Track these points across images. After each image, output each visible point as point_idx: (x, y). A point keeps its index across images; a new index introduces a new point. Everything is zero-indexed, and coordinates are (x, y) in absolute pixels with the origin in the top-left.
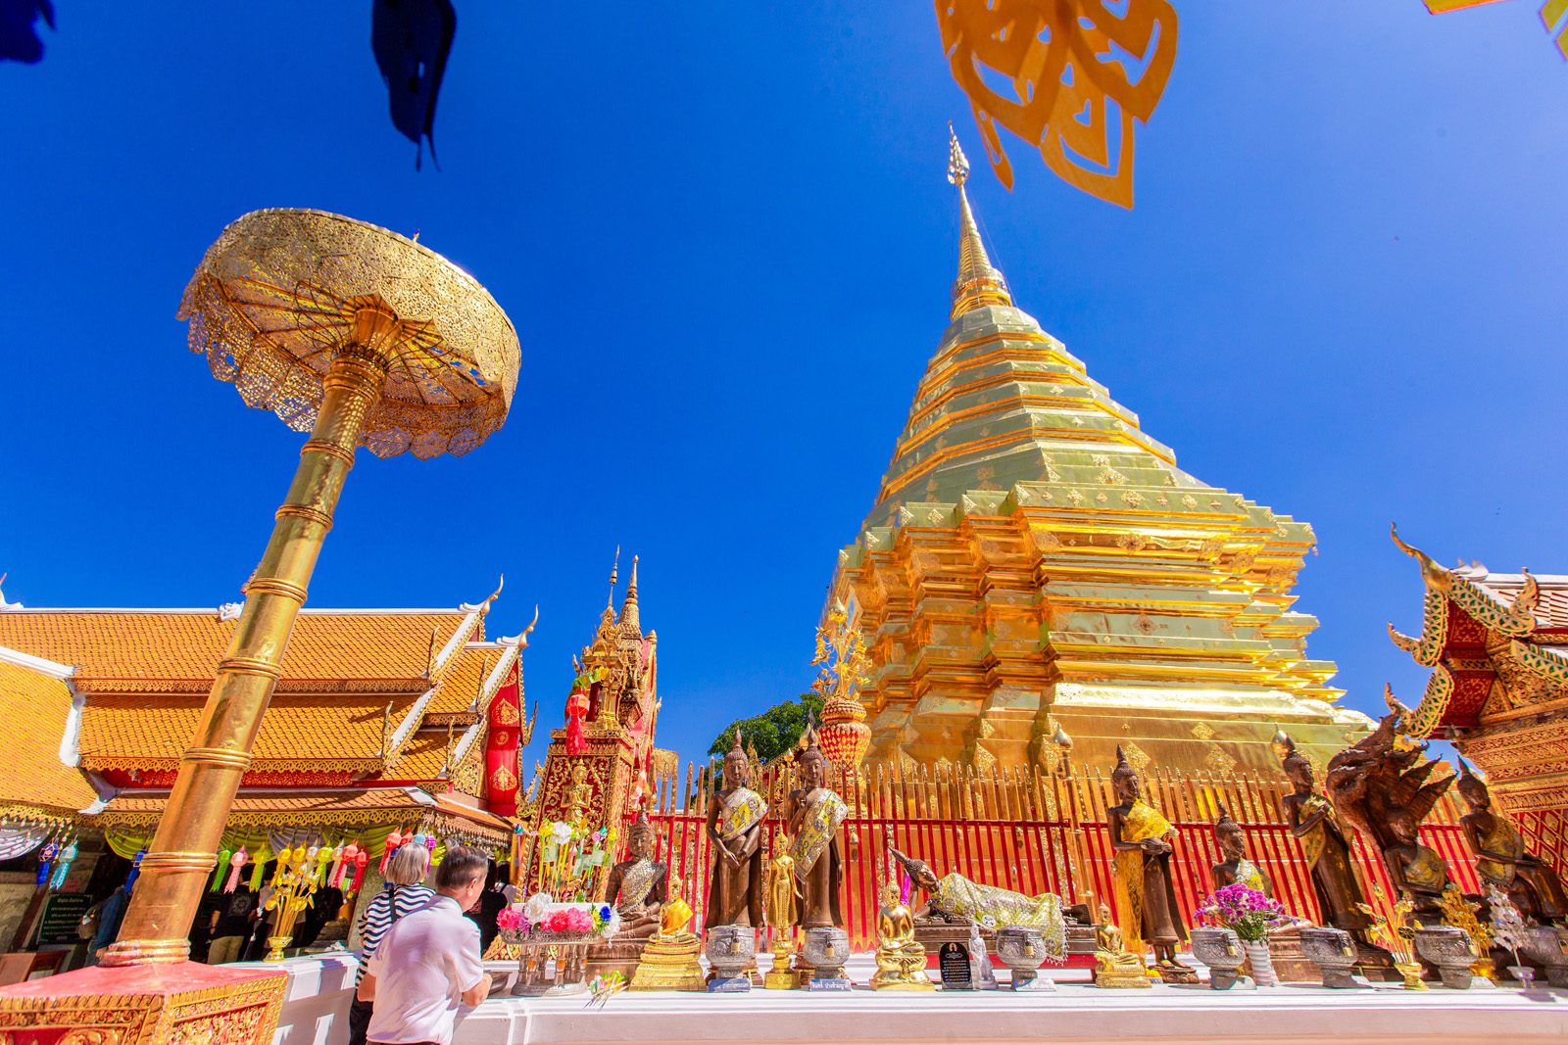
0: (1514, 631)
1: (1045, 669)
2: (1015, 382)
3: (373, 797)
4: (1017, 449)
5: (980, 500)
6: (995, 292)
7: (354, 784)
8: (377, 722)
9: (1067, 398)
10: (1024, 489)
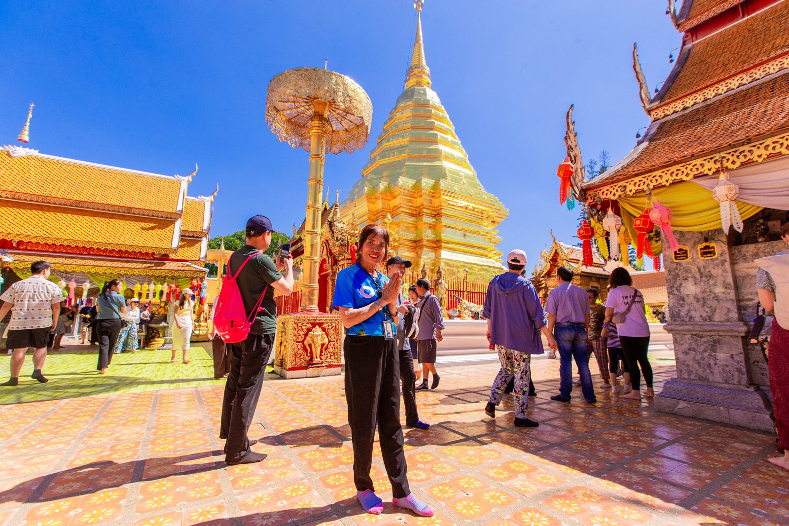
0: (566, 258)
1: (437, 245)
2: (436, 132)
3: (169, 265)
4: (437, 163)
5: (427, 183)
6: (426, 79)
7: (155, 259)
8: (159, 231)
9: (452, 145)
10: (442, 183)
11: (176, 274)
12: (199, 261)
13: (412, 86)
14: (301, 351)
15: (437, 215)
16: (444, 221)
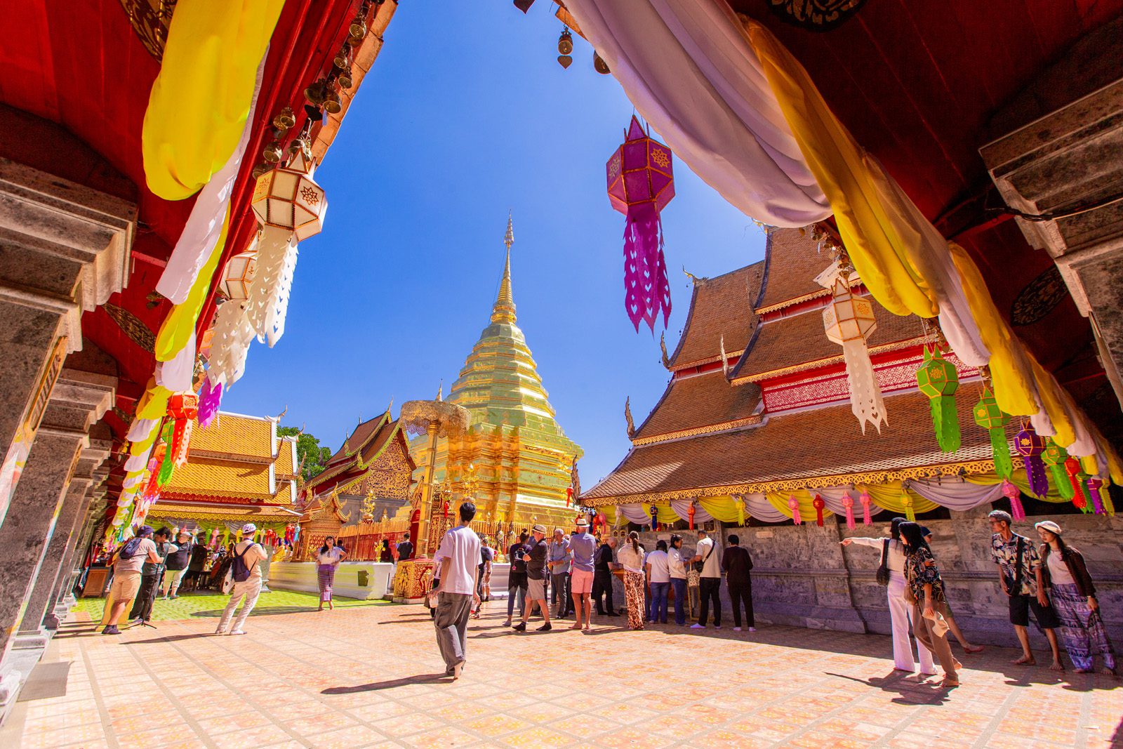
1: (513, 488)
2: (518, 374)
3: (265, 510)
4: (517, 408)
5: (506, 428)
6: (512, 315)
7: (251, 504)
8: (255, 477)
9: (532, 386)
10: (520, 429)
11: (274, 520)
12: (291, 505)
13: (497, 322)
14: (418, 586)
15: (514, 458)
16: (521, 464)
